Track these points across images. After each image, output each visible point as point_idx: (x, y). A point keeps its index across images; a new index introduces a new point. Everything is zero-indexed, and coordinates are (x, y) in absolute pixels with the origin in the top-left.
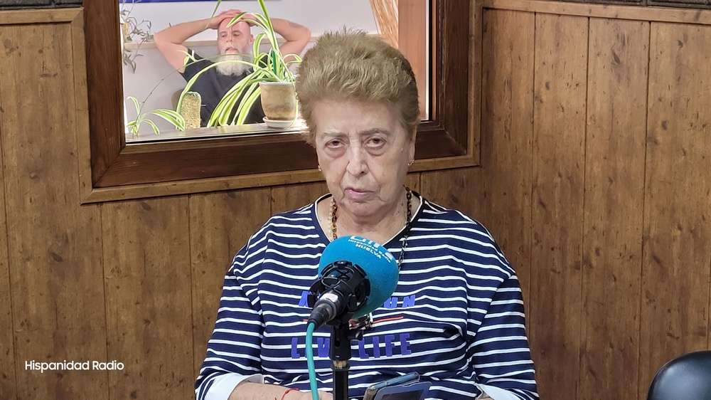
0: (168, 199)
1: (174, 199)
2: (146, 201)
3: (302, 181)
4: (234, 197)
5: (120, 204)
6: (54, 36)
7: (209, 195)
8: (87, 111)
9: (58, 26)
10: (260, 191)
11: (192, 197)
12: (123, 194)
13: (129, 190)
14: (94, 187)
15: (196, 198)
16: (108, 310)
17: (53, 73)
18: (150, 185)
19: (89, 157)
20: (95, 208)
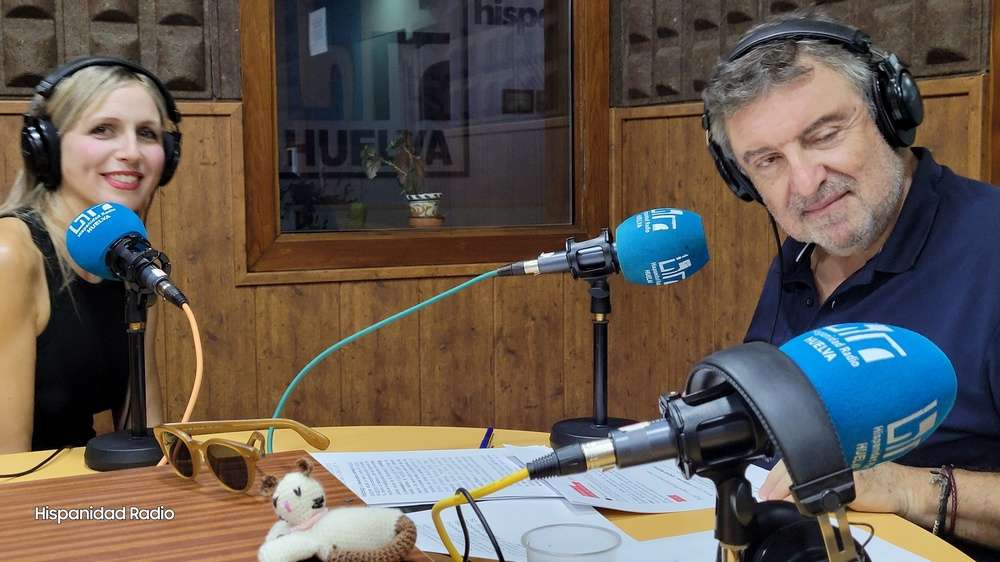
0: (320, 286)
1: (326, 286)
2: (298, 287)
3: (447, 275)
4: (383, 287)
5: (274, 288)
6: (214, 128)
7: (360, 285)
8: (244, 199)
9: (219, 119)
10: (408, 282)
11: (343, 285)
12: (276, 279)
13: (282, 276)
14: (248, 271)
15: (348, 285)
16: (260, 391)
17: (212, 162)
18: (303, 271)
19: (244, 242)
20: (249, 291)
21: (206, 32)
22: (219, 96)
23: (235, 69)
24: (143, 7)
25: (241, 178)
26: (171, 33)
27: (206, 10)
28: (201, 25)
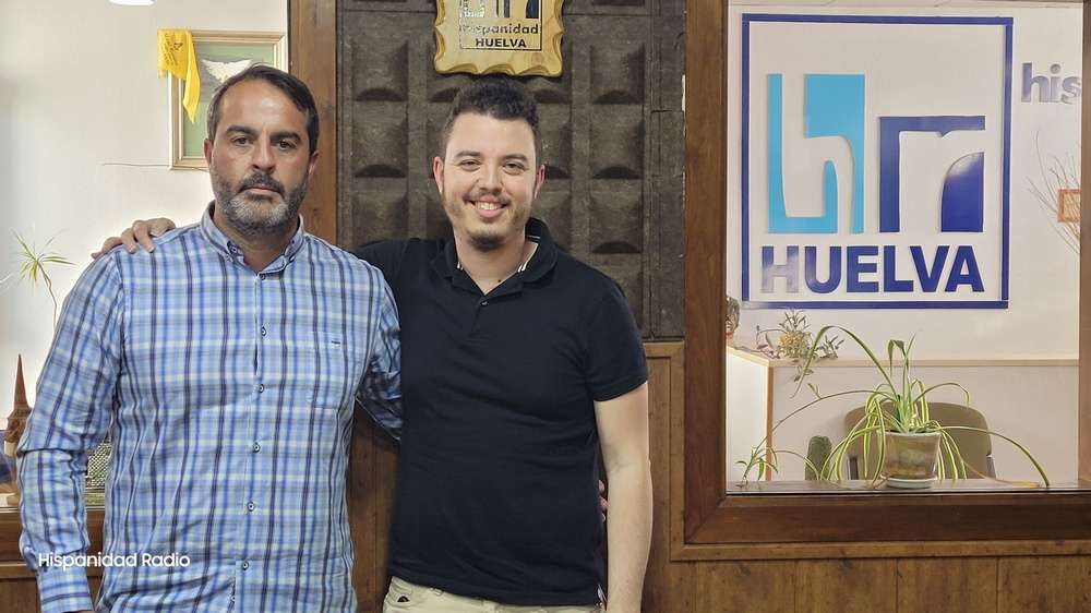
0: (773, 563)
1: (781, 564)
2: (745, 564)
3: (937, 555)
4: (851, 567)
5: (714, 564)
7: (825, 562)
8: (683, 458)
9: (658, 361)
10: (884, 561)
11: (800, 563)
12: (718, 554)
13: (728, 550)
14: (686, 544)
15: (805, 564)
18: (751, 546)
19: (682, 508)
20: (686, 565)
21: (646, 258)
22: (657, 335)
23: (678, 301)
24: (576, 235)
25: (680, 433)
26: (606, 263)
27: (647, 234)
28: (641, 252)
